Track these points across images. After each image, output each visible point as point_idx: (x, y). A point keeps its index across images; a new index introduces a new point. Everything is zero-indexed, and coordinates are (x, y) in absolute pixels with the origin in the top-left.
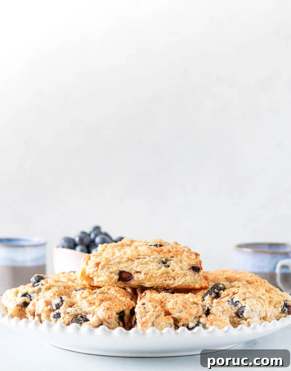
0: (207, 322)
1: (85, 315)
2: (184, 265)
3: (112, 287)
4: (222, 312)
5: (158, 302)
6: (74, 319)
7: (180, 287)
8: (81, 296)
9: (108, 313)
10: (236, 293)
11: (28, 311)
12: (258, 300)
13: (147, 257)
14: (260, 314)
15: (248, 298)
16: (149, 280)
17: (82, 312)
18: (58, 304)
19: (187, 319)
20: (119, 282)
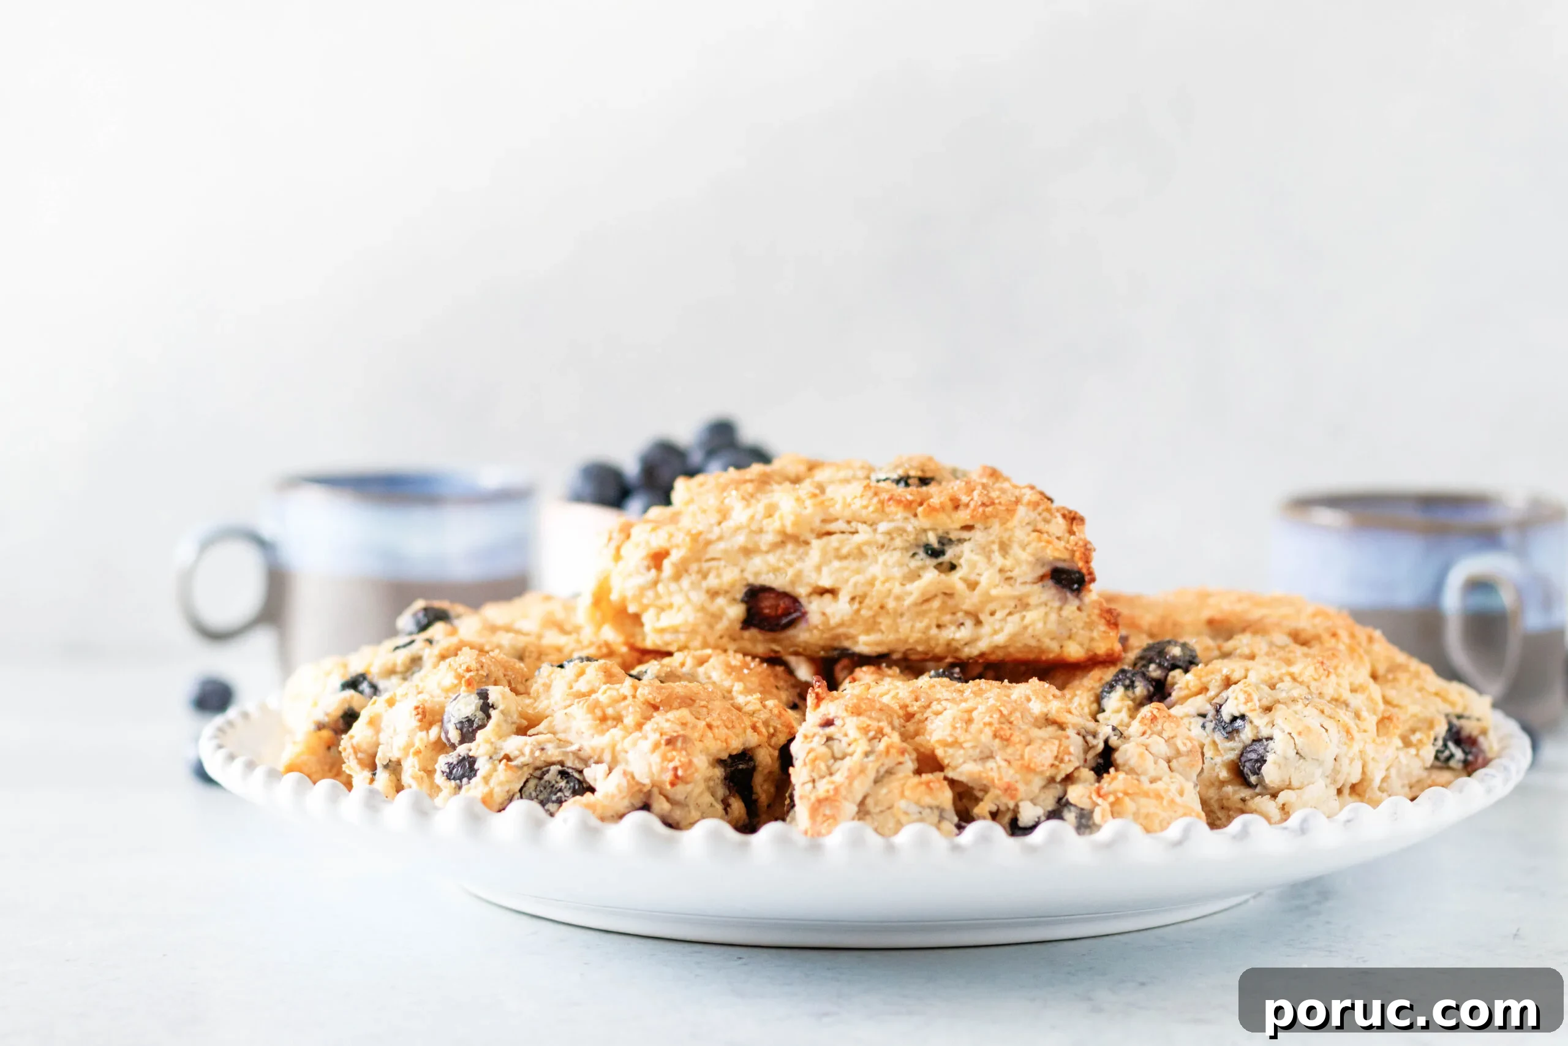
0: (1099, 801)
1: (579, 766)
2: (1018, 562)
3: (719, 651)
4: (1169, 761)
5: (891, 716)
6: (532, 784)
7: (1000, 654)
8: (571, 688)
9: (671, 761)
10: (1236, 683)
11: (350, 750)
12: (1327, 711)
13: (861, 527)
14: (1336, 771)
15: (1285, 703)
16: (872, 626)
17: (566, 754)
18: (470, 721)
19: (1009, 789)
20: (747, 634)
